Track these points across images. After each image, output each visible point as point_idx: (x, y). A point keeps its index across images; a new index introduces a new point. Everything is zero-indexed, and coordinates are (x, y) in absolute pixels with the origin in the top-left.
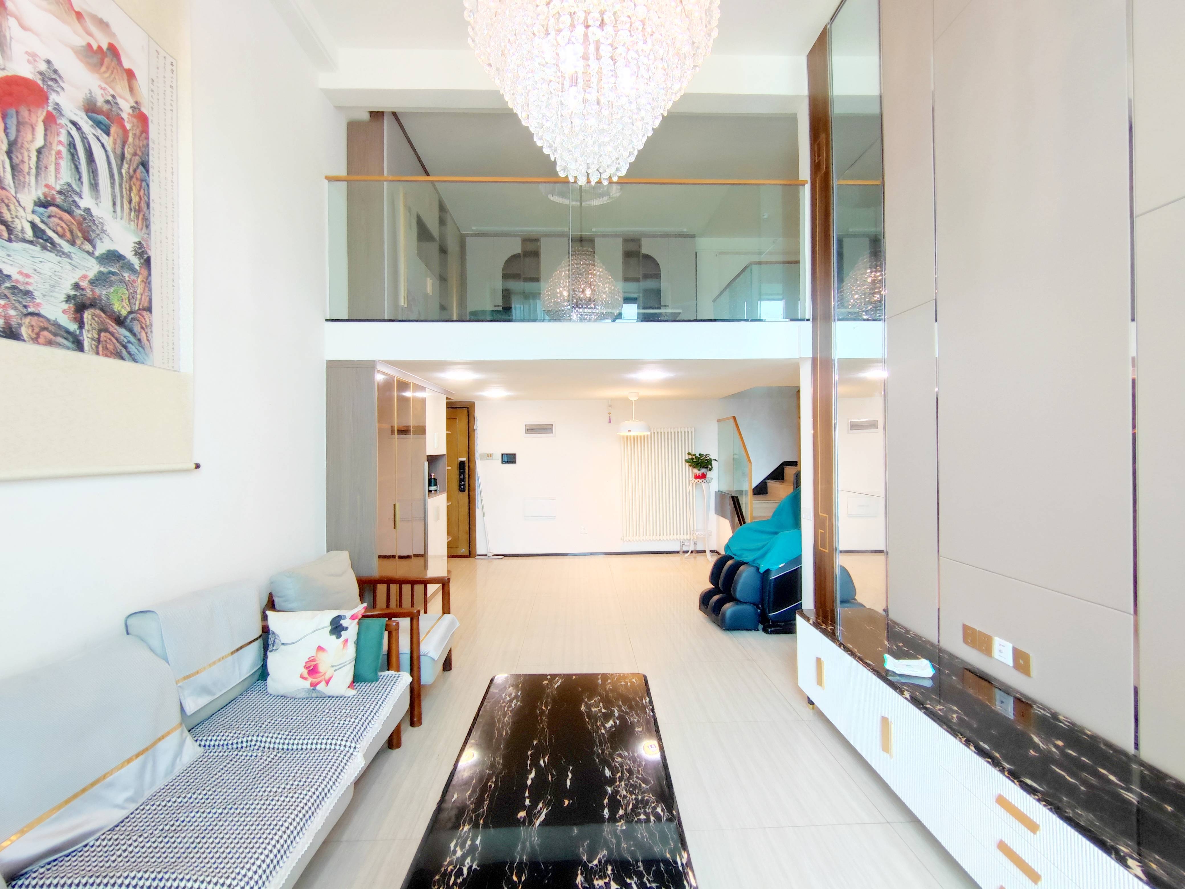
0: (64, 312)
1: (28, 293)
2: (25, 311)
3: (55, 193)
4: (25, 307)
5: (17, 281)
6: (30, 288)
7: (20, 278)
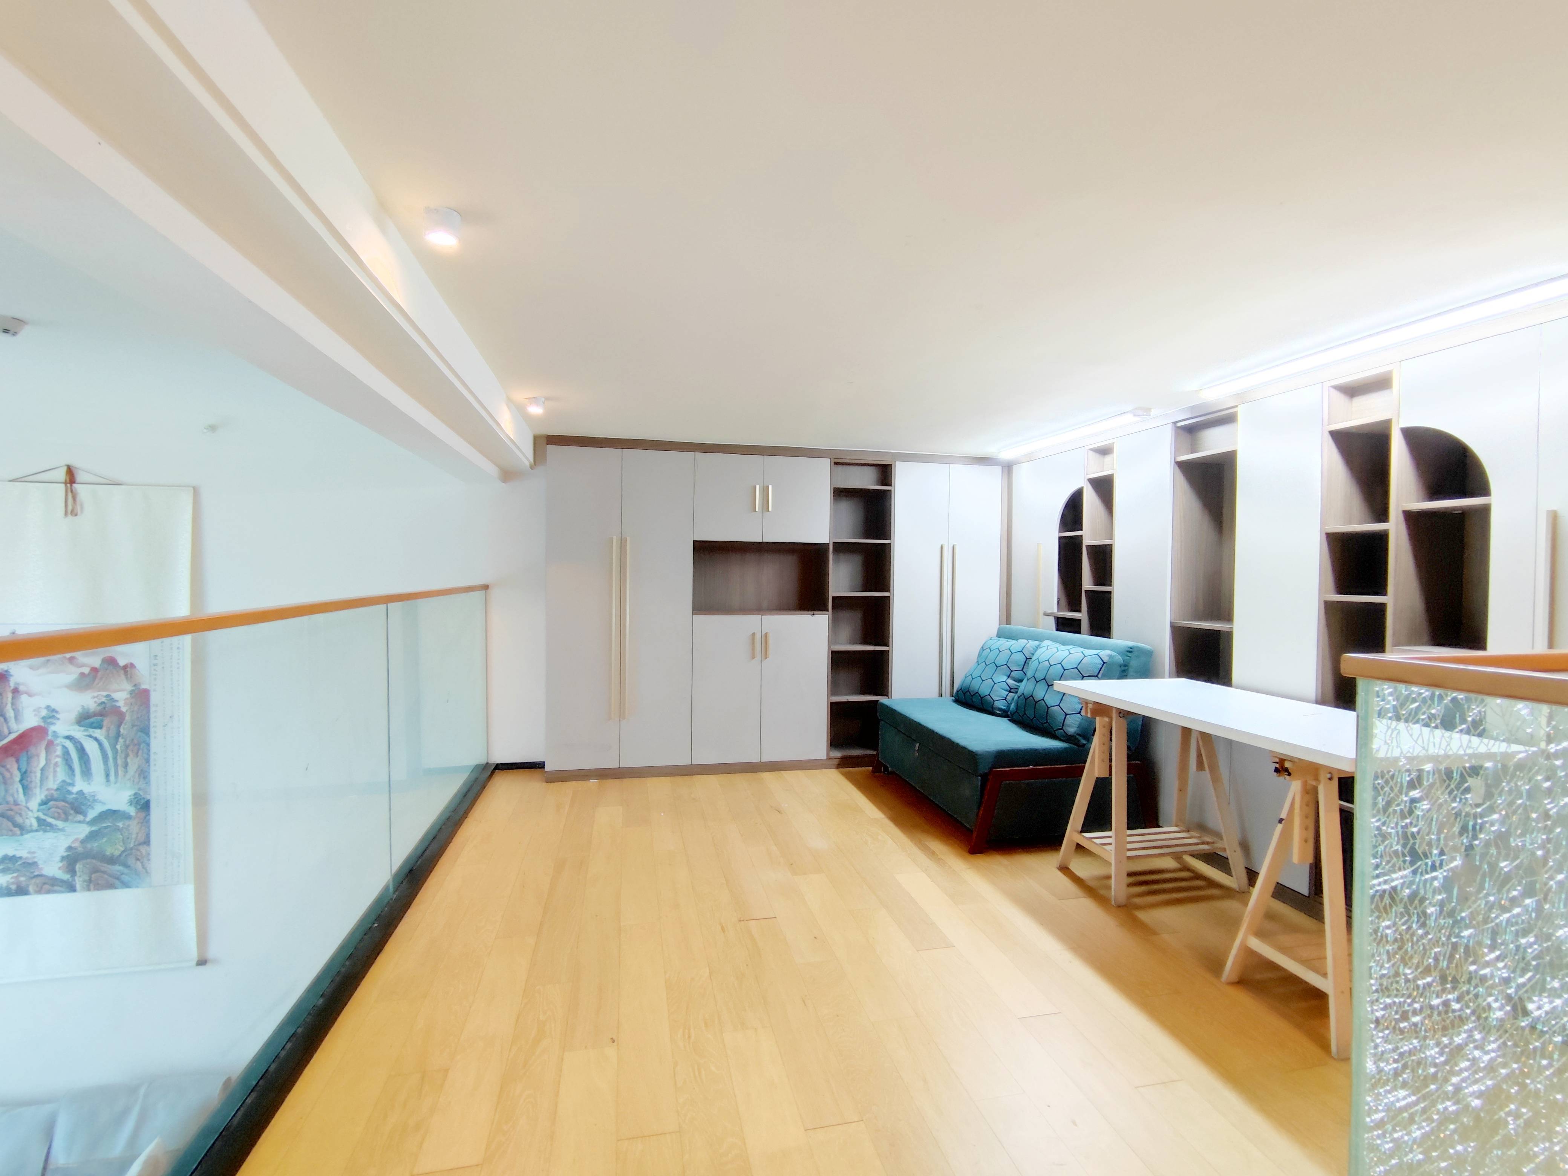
0: (60, 868)
1: (35, 864)
2: (32, 876)
3: (53, 792)
4: (32, 873)
5: (27, 858)
6: (36, 860)
7: (29, 856)
